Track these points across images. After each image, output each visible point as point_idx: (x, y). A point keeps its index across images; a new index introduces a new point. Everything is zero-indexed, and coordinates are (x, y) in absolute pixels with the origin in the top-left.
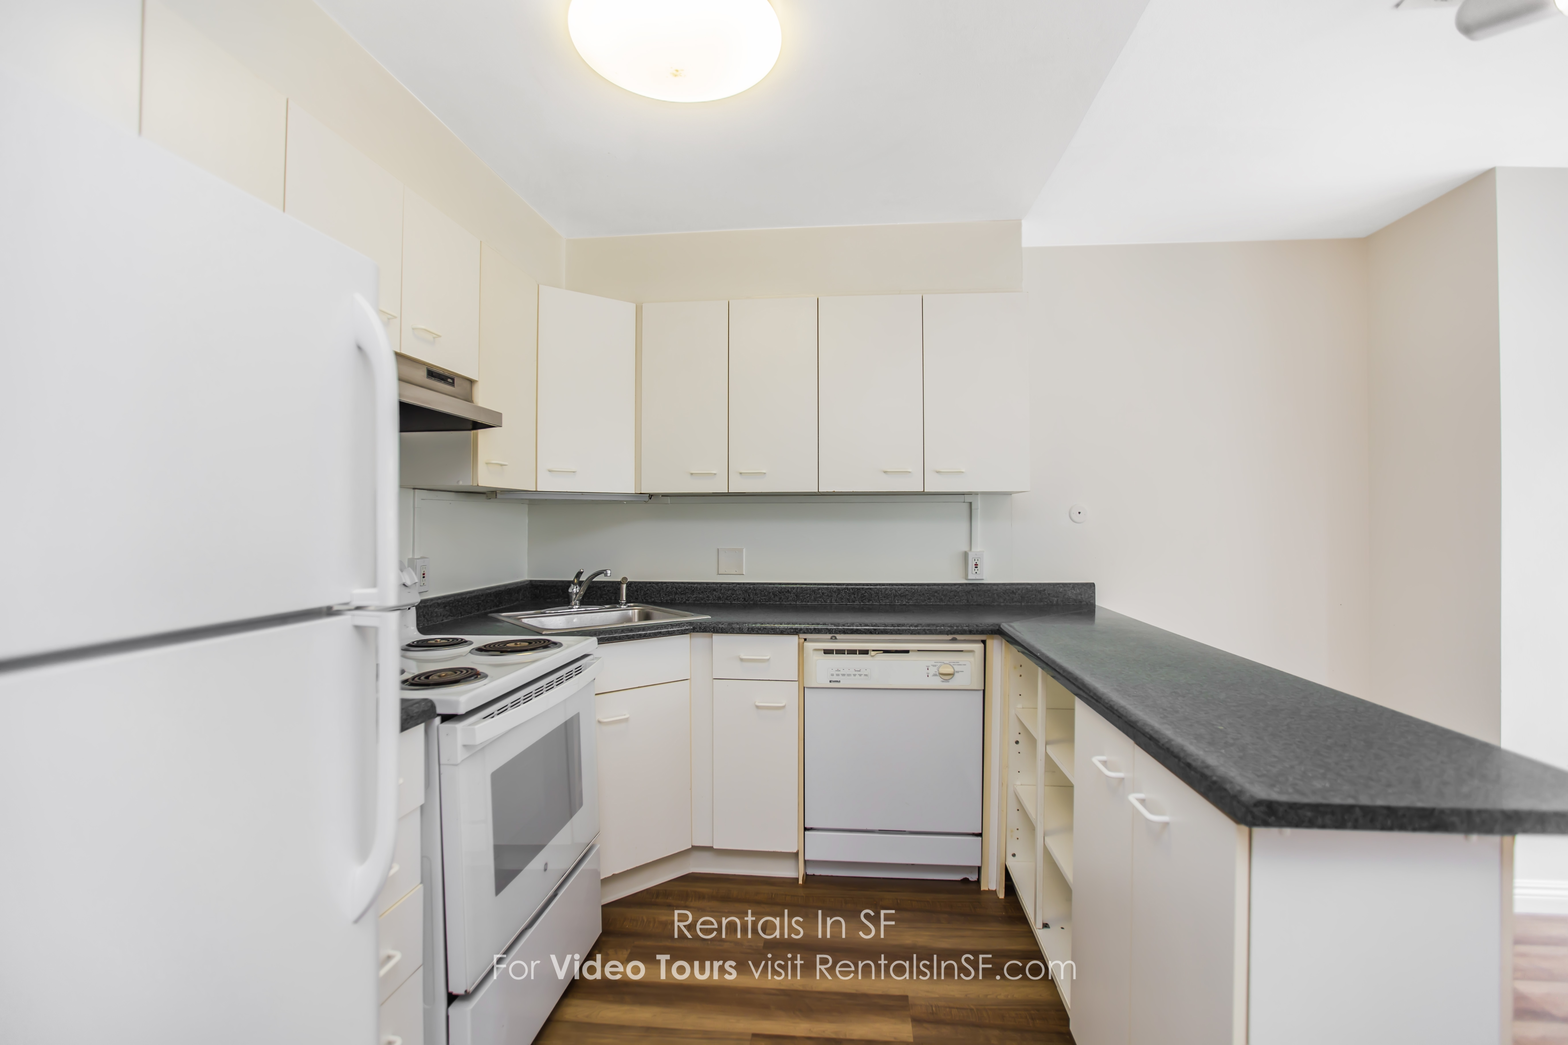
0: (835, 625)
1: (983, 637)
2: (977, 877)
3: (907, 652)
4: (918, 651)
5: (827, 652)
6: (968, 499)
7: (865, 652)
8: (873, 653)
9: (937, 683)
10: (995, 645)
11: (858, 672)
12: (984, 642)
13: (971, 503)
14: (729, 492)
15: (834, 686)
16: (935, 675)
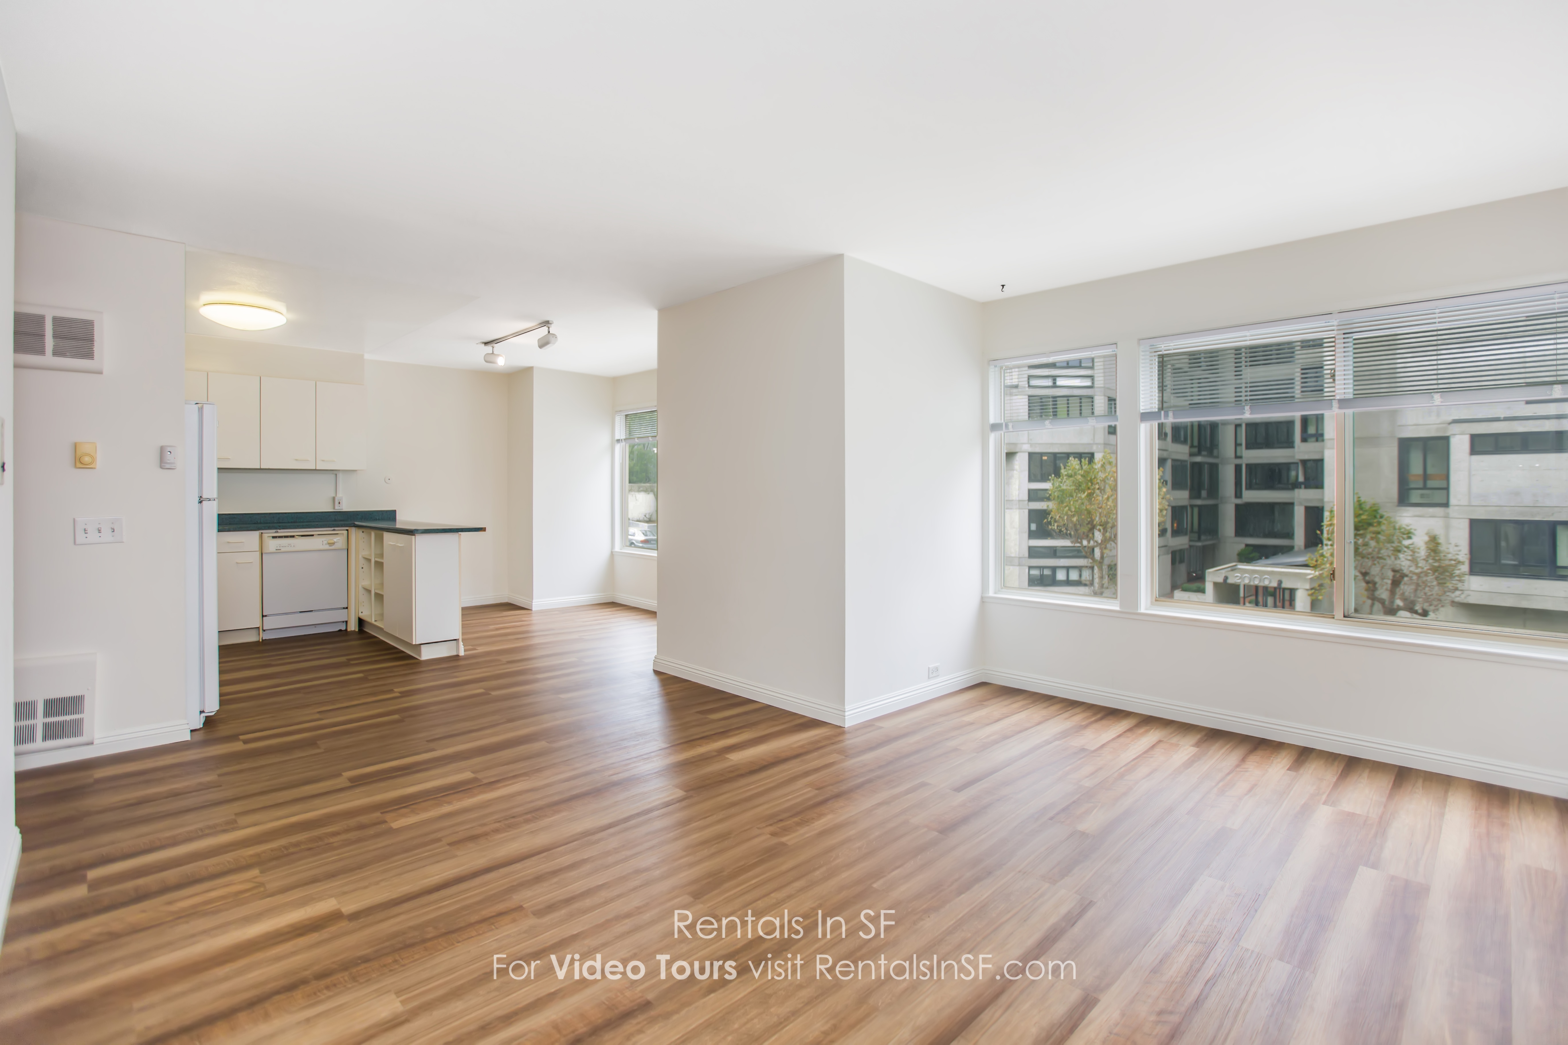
1: (347, 528)
2: (345, 626)
3: (313, 535)
4: (319, 535)
5: (274, 537)
6: (335, 472)
7: (293, 536)
8: (297, 537)
9: (327, 547)
10: (353, 531)
11: (290, 545)
12: (347, 530)
13: (336, 474)
15: (278, 551)
16: (326, 544)
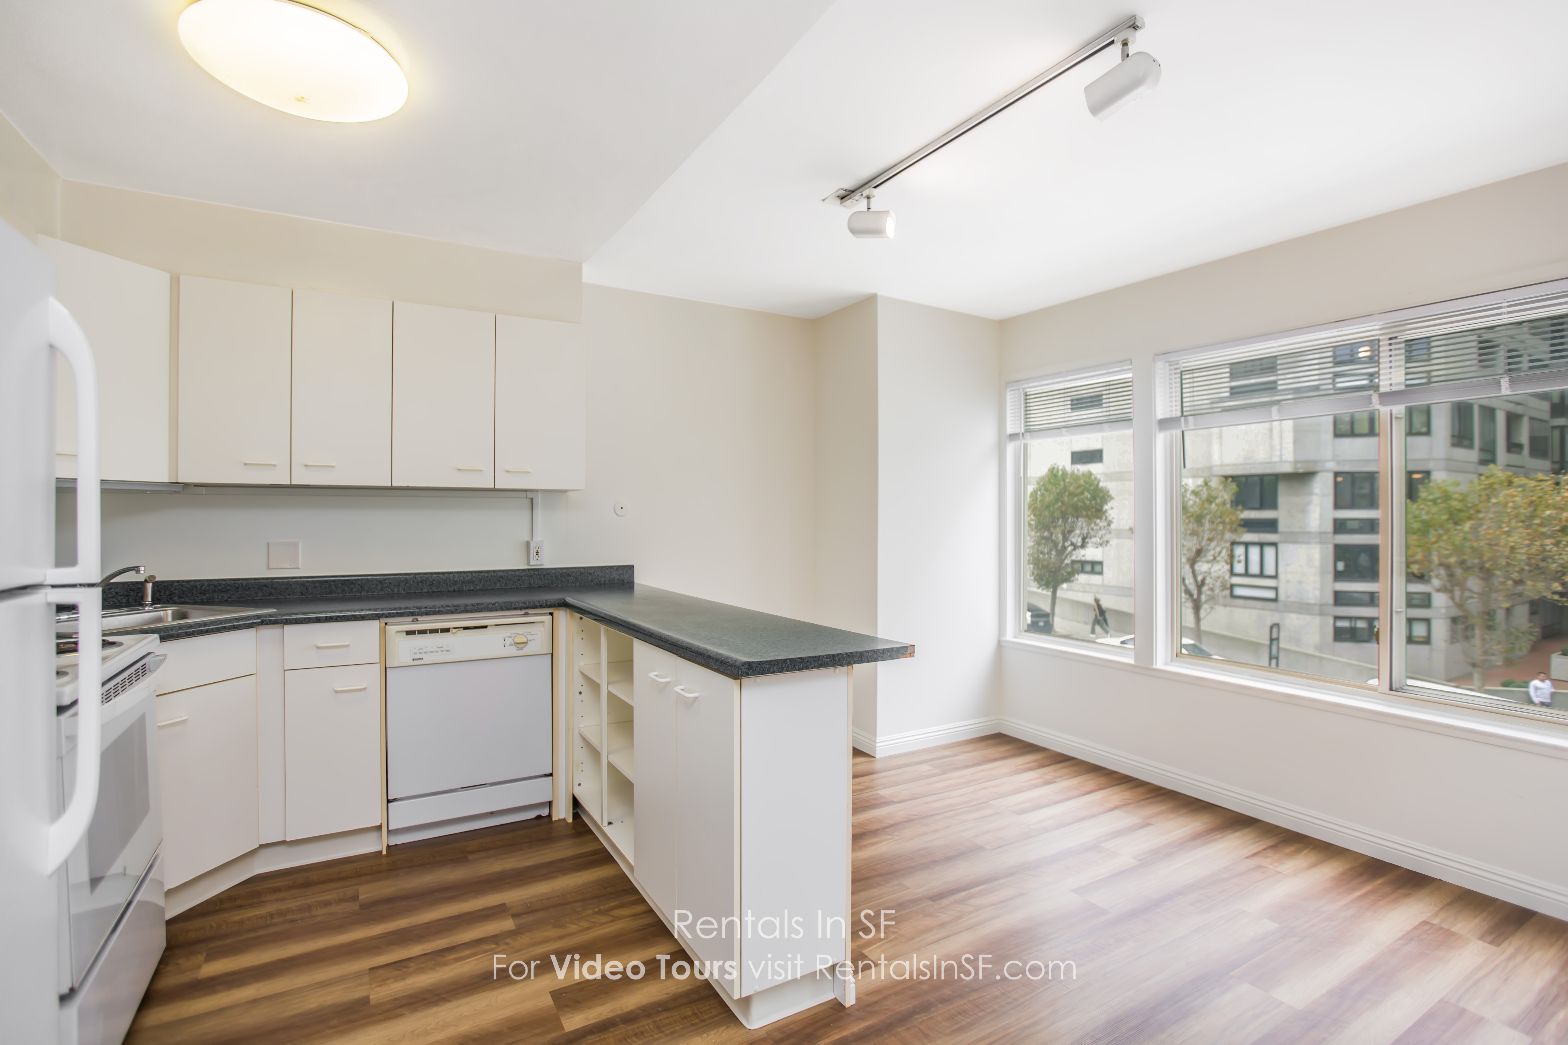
0: (417, 608)
1: (550, 610)
2: (548, 812)
3: (485, 627)
4: (496, 625)
5: (409, 633)
6: (530, 495)
7: (447, 630)
8: (454, 631)
9: (513, 651)
10: (562, 616)
11: (440, 649)
12: (551, 614)
13: (532, 499)
14: (293, 483)
15: (418, 663)
16: (511, 645)
